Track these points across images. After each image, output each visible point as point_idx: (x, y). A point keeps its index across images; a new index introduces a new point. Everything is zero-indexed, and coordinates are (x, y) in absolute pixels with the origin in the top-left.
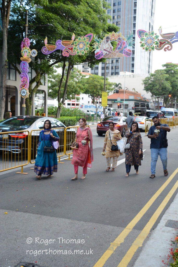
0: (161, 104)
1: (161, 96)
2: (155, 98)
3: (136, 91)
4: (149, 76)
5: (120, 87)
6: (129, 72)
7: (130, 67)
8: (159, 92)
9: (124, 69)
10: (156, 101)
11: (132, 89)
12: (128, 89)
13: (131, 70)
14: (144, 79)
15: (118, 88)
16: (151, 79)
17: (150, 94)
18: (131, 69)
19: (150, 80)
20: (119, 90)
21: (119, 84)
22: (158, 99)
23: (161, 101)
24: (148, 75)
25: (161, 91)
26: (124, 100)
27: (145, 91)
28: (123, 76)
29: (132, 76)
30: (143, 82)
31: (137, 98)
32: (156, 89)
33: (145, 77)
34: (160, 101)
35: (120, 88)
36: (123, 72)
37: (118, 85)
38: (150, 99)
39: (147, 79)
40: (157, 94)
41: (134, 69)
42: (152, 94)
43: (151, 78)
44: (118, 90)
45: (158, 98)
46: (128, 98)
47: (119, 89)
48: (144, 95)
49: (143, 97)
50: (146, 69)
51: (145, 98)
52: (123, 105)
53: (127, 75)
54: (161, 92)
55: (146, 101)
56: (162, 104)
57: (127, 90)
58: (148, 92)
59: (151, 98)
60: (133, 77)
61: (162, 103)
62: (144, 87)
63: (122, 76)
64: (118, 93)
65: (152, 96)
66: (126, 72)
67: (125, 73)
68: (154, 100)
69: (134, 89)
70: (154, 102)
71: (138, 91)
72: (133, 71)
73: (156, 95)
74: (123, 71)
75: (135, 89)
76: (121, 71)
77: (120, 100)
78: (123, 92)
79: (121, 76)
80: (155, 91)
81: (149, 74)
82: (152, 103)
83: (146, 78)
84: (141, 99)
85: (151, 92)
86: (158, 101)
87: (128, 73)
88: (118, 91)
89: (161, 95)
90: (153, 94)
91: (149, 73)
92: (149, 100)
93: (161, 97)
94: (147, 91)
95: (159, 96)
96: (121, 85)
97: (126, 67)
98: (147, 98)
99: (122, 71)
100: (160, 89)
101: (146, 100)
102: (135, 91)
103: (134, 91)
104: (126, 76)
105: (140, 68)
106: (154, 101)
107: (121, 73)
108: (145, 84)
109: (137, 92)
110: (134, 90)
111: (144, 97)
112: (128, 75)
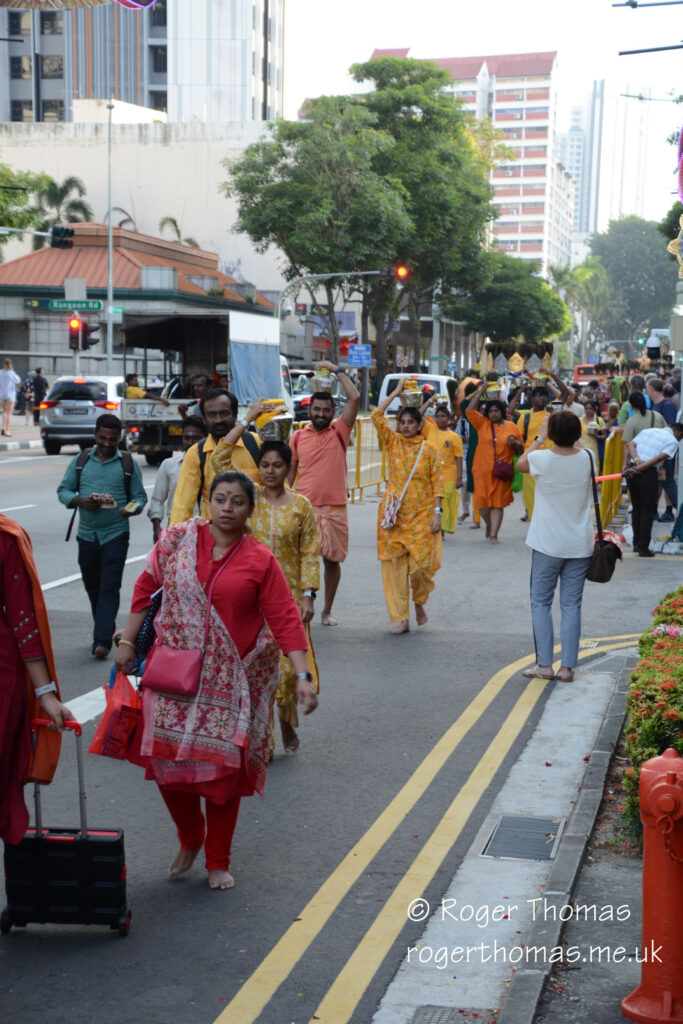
0: (344, 322)
1: (349, 275)
2: (308, 287)
3: (184, 236)
4: (270, 139)
5: (78, 206)
6: (137, 101)
7: (138, 71)
8: (334, 246)
9: (99, 84)
10: (315, 305)
11: (158, 221)
12: (129, 220)
13: (146, 94)
14: (237, 156)
15: (62, 208)
16: (284, 161)
17: (276, 257)
18: (147, 87)
19: (273, 162)
20: (74, 226)
21: (71, 183)
22: (330, 295)
23: (350, 307)
24: (258, 132)
25: (348, 240)
26: (110, 296)
27: (245, 237)
28: (97, 129)
29: (155, 133)
30: (230, 179)
31: (195, 281)
32: (312, 225)
33: (245, 144)
34: (338, 307)
35: (79, 215)
36: (93, 103)
37: (65, 191)
38: (278, 292)
39: (259, 159)
40: (323, 259)
41: (165, 82)
42: (292, 260)
43: (284, 155)
44: (65, 224)
45: (329, 285)
46: (138, 279)
47: (73, 220)
48: (239, 262)
49: (235, 276)
50: (244, 85)
51: (244, 286)
52: (103, 326)
53: (123, 127)
54: (347, 250)
55: (250, 300)
56: (352, 327)
57: (128, 227)
58: (266, 247)
59: (282, 284)
60: (166, 139)
61: (351, 315)
62: (241, 213)
63: (89, 131)
64: (68, 245)
65: (291, 274)
66: (114, 102)
67: (110, 107)
68: (305, 298)
69: (174, 222)
70: (301, 309)
71: (198, 240)
72: (159, 100)
73: (315, 263)
74: (90, 94)
75: (178, 223)
76: (78, 97)
77: (83, 296)
78: (98, 241)
79: (81, 127)
80: (310, 240)
81: (271, 127)
82: (294, 319)
83: (247, 152)
84: (221, 294)
85: (282, 242)
86: (330, 306)
87: (130, 113)
88: (70, 233)
89: (348, 268)
90: (299, 258)
91: (265, 117)
92: (269, 297)
93: (349, 281)
94: (257, 239)
95: (332, 270)
96: (82, 192)
97: (113, 66)
98: (260, 286)
99: (88, 96)
100: (339, 227)
101: (254, 300)
102: (178, 232)
103: (168, 235)
104: (118, 131)
105: (209, 83)
106: (305, 306)
107: (82, 110)
108: (246, 188)
109: (189, 241)
110: (169, 228)
111: (240, 276)
112: (131, 127)
